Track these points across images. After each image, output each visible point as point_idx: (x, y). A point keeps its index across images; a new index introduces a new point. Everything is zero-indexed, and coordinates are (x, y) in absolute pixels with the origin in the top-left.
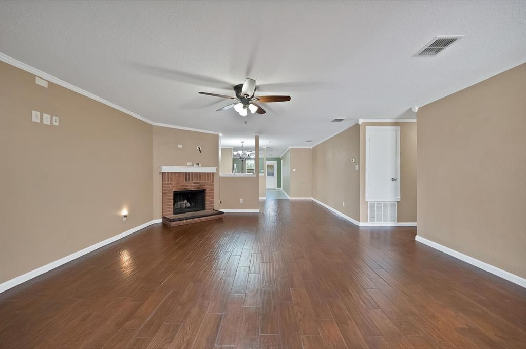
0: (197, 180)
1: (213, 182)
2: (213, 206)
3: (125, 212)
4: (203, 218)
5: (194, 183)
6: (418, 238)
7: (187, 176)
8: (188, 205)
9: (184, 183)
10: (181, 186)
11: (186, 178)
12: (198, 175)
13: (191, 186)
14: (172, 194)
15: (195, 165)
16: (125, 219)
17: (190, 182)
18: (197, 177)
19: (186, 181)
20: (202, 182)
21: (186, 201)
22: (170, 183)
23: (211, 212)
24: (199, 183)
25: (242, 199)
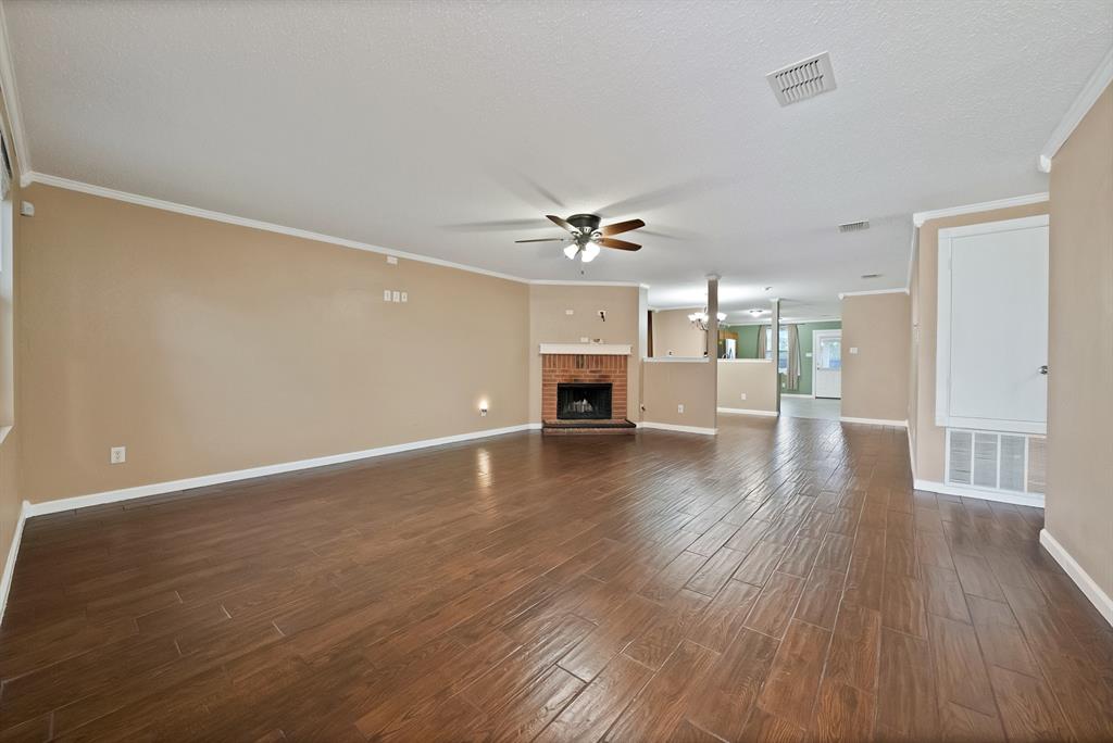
0: (597, 367)
1: (626, 372)
2: (626, 413)
3: (484, 404)
4: (596, 429)
5: (591, 372)
6: (1046, 538)
7: (579, 359)
8: (590, 408)
9: (573, 371)
10: (571, 376)
11: (578, 363)
12: (598, 359)
13: (586, 376)
14: (556, 388)
15: (592, 341)
16: (483, 414)
17: (584, 370)
18: (597, 362)
19: (578, 367)
20: (604, 370)
21: (585, 402)
22: (553, 371)
23: (622, 421)
24: (600, 371)
25: (681, 406)
